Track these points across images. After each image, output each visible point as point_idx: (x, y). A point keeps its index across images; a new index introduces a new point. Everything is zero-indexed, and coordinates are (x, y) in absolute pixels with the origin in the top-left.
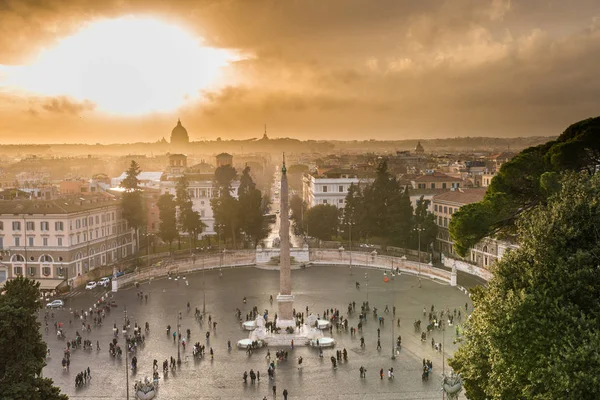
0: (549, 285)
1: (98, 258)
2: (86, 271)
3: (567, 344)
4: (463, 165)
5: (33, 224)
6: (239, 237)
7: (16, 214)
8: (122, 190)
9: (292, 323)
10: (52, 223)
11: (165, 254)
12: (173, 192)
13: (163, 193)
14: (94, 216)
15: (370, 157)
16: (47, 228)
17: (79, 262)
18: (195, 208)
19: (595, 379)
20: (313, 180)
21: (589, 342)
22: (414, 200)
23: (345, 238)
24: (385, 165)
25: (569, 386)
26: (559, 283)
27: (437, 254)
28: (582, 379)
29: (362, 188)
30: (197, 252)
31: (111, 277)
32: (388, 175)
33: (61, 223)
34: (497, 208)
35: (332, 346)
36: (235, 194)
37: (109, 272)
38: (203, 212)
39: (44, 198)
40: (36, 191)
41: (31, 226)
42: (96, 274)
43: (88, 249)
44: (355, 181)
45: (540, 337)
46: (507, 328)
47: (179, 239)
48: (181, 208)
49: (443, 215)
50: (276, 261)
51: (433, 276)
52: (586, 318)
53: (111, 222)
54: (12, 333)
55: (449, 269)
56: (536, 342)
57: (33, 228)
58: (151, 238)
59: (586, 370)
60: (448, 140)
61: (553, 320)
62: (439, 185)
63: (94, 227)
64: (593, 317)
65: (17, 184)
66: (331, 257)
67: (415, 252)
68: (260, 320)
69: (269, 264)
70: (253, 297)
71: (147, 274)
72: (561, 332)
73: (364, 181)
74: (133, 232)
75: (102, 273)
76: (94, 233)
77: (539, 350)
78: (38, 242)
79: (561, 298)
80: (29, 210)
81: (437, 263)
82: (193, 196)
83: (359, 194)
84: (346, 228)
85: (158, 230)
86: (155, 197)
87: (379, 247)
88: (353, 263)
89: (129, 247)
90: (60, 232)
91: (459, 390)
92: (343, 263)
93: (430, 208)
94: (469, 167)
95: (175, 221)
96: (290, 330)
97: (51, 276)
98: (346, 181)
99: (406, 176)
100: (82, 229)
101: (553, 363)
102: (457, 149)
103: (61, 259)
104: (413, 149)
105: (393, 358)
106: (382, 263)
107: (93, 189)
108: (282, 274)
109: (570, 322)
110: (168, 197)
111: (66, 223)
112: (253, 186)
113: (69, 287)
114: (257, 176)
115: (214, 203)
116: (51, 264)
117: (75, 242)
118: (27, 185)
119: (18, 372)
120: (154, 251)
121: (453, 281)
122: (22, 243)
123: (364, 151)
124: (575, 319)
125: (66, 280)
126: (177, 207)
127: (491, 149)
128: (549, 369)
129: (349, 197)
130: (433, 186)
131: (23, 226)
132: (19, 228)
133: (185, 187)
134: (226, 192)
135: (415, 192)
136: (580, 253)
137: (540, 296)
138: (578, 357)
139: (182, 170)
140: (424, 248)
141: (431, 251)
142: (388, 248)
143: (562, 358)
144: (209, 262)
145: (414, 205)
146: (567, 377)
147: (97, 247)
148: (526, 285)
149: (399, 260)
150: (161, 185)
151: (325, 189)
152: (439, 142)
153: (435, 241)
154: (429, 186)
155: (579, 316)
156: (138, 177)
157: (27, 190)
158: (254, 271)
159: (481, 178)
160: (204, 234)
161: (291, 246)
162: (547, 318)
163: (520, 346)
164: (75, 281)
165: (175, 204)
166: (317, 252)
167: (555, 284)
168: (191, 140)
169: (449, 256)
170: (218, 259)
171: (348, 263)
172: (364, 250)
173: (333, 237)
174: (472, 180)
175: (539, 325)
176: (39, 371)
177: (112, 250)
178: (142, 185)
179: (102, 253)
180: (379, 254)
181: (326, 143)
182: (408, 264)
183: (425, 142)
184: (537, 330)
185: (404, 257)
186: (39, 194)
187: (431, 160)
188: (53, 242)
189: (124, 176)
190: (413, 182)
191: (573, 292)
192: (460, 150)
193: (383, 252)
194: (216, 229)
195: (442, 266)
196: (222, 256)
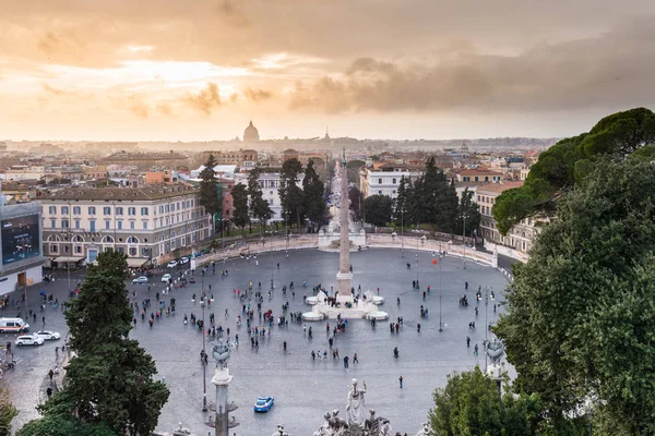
0: (585, 252)
1: (178, 240)
2: (167, 252)
3: (602, 303)
4: (503, 161)
5: (122, 209)
6: (303, 223)
7: (107, 200)
8: (201, 180)
9: (350, 299)
10: (138, 209)
11: (238, 237)
12: (245, 182)
13: (236, 183)
14: (175, 203)
15: (420, 154)
16: (134, 213)
17: (161, 243)
18: (264, 197)
19: (627, 334)
20: (369, 172)
21: (621, 301)
22: (459, 191)
23: (398, 225)
24: (433, 159)
25: (603, 342)
26: (594, 250)
27: (480, 240)
28: (615, 334)
29: (413, 180)
30: (266, 235)
31: (189, 257)
32: (436, 168)
33: (146, 209)
34: (536, 192)
35: (386, 319)
36: (300, 185)
37: (188, 253)
38: (272, 200)
39: (132, 187)
40: (125, 180)
41: (120, 211)
42: (177, 254)
43: (170, 232)
44: (407, 174)
45: (577, 298)
46: (547, 290)
47: (251, 224)
48: (252, 197)
49: (486, 204)
50: (336, 244)
51: (476, 259)
52: (619, 281)
53: (190, 209)
54: (103, 299)
55: (491, 253)
56: (573, 302)
57: (121, 213)
58: (226, 222)
59: (619, 326)
60: (490, 140)
61: (588, 282)
62: (482, 178)
63: (175, 212)
64: (625, 279)
65: (108, 175)
66: (385, 241)
67: (460, 238)
68: (321, 295)
69: (330, 247)
70: (315, 276)
71: (222, 255)
72: (595, 293)
73: (416, 174)
74: (210, 217)
75: (182, 253)
76: (175, 217)
77: (576, 309)
78: (126, 226)
79: (596, 263)
80: (118, 197)
81: (480, 247)
82: (263, 186)
83: (410, 185)
84: (398, 215)
85: (232, 216)
86: (230, 187)
87: (428, 233)
88: (405, 247)
89: (206, 231)
90: (145, 217)
91: (501, 354)
92: (396, 246)
93: (474, 199)
94: (509, 162)
95: (247, 207)
96: (349, 305)
97: (137, 255)
98: (398, 174)
99: (452, 170)
100: (164, 215)
101: (588, 321)
102: (498, 148)
103: (146, 241)
104: (458, 148)
105: (441, 330)
106: (431, 247)
107: (175, 179)
108: (341, 256)
109: (604, 284)
110: (241, 187)
111: (151, 208)
112: (316, 178)
113: (152, 265)
114: (319, 170)
115: (281, 192)
116: (137, 245)
117: (158, 226)
118: (116, 175)
119: (108, 334)
120: (228, 234)
121: (494, 264)
122: (112, 226)
123: (415, 149)
124: (608, 282)
125: (150, 259)
126: (249, 196)
127: (528, 148)
128: (585, 326)
129: (401, 188)
130: (477, 179)
131: (112, 211)
132: (109, 213)
133: (256, 178)
134: (292, 183)
135: (460, 185)
136: (614, 223)
137: (577, 261)
138: (612, 315)
139: (253, 163)
140: (468, 234)
141: (474, 236)
142: (437, 234)
143: (596, 315)
144: (277, 245)
145: (460, 196)
146: (601, 333)
147: (178, 230)
148: (563, 252)
149: (446, 244)
150: (235, 177)
151: (380, 181)
152: (482, 141)
153: (478, 227)
154: (473, 179)
155: (612, 279)
156: (216, 169)
157: (117, 180)
158: (316, 253)
159: (519, 172)
160: (272, 220)
161: (350, 231)
162: (584, 280)
163: (558, 306)
164: (158, 260)
165: (246, 193)
166: (372, 237)
167: (590, 250)
168: (261, 139)
169: (490, 241)
170: (285, 242)
171: (400, 246)
172: (414, 235)
173: (388, 224)
174: (512, 174)
175: (576, 287)
176: (126, 334)
177: (191, 233)
178: (218, 176)
179: (182, 236)
180: (428, 238)
181: (381, 142)
182: (454, 247)
183: (468, 141)
184: (574, 291)
185: (450, 242)
186: (127, 183)
187: (474, 157)
188: (139, 226)
189: (202, 168)
190: (458, 176)
191: (607, 257)
192: (500, 148)
193: (432, 237)
194: (283, 215)
195: (484, 250)
196: (288, 240)
